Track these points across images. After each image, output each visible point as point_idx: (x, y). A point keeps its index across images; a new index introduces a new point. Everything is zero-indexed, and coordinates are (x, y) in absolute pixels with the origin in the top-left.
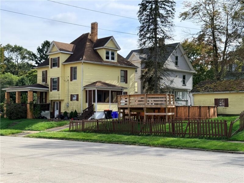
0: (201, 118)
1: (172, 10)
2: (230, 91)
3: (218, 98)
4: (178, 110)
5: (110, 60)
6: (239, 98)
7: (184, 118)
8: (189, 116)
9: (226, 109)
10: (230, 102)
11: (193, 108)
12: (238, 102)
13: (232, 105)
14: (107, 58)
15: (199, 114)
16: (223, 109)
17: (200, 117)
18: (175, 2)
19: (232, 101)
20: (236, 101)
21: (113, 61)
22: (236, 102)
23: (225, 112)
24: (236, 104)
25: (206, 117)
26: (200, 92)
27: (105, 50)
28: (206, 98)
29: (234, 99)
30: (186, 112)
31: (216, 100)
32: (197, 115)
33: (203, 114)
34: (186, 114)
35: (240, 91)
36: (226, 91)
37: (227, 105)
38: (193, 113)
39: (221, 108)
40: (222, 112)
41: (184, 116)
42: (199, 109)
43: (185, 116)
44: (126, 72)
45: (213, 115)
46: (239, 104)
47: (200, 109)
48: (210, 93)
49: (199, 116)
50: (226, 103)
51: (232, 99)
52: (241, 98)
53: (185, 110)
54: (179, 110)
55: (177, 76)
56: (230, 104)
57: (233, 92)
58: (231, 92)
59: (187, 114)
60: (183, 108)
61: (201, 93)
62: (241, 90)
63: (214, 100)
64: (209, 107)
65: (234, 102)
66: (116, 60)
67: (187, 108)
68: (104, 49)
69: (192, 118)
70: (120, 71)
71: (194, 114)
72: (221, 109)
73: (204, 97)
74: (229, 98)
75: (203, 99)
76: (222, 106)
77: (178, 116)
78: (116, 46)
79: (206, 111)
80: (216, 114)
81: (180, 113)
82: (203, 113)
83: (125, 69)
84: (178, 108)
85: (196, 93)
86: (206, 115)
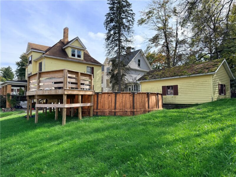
0: (135, 110)
1: (132, 20)
2: (179, 76)
3: (166, 85)
4: (99, 99)
5: (76, 57)
6: (191, 84)
7: (107, 111)
8: (115, 109)
9: (175, 97)
10: (180, 89)
11: (122, 96)
12: (190, 89)
13: (182, 93)
14: (73, 55)
15: (132, 104)
16: (172, 97)
17: (134, 108)
18: (134, 14)
19: (182, 88)
20: (187, 87)
21: (79, 58)
22: (187, 89)
23: (174, 101)
24: (187, 91)
25: (143, 110)
26: (146, 80)
27: (71, 48)
28: (153, 86)
29: (186, 86)
30: (110, 102)
31: (163, 87)
32: (128, 105)
33: (138, 105)
34: (110, 104)
35: (192, 74)
36: (176, 76)
37: (176, 93)
38: (122, 102)
39: (170, 96)
40: (171, 101)
41: (107, 107)
42: (131, 97)
43: (109, 107)
44: (92, 69)
45: (154, 106)
46: (191, 91)
47: (133, 97)
48: (157, 80)
49: (132, 108)
50: (175, 90)
51: (182, 86)
52: (194, 83)
53: (110, 99)
54: (101, 99)
55: (139, 74)
56: (180, 91)
57: (183, 76)
58: (181, 77)
59: (113, 105)
60: (106, 95)
61: (148, 81)
62: (194, 74)
63: (162, 87)
64: (148, 93)
65: (185, 89)
66: (82, 58)
67: (113, 95)
68: (69, 48)
69: (121, 110)
70: (86, 67)
71: (123, 104)
72: (170, 98)
73: (151, 85)
74: (178, 85)
75: (150, 87)
76: (170, 94)
77: (99, 107)
78: (82, 46)
79: (143, 99)
80: (160, 104)
81: (102, 104)
82: (138, 103)
83: (92, 66)
84: (100, 96)
85: (143, 81)
86: (144, 106)
